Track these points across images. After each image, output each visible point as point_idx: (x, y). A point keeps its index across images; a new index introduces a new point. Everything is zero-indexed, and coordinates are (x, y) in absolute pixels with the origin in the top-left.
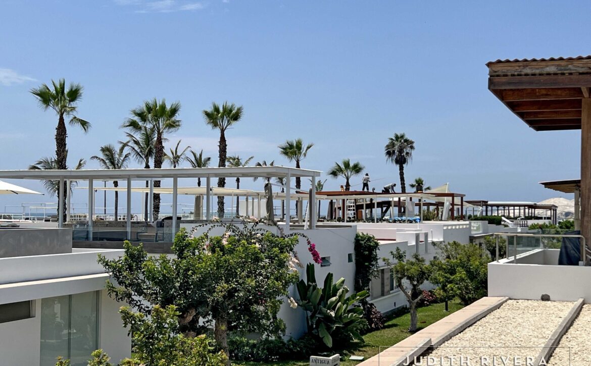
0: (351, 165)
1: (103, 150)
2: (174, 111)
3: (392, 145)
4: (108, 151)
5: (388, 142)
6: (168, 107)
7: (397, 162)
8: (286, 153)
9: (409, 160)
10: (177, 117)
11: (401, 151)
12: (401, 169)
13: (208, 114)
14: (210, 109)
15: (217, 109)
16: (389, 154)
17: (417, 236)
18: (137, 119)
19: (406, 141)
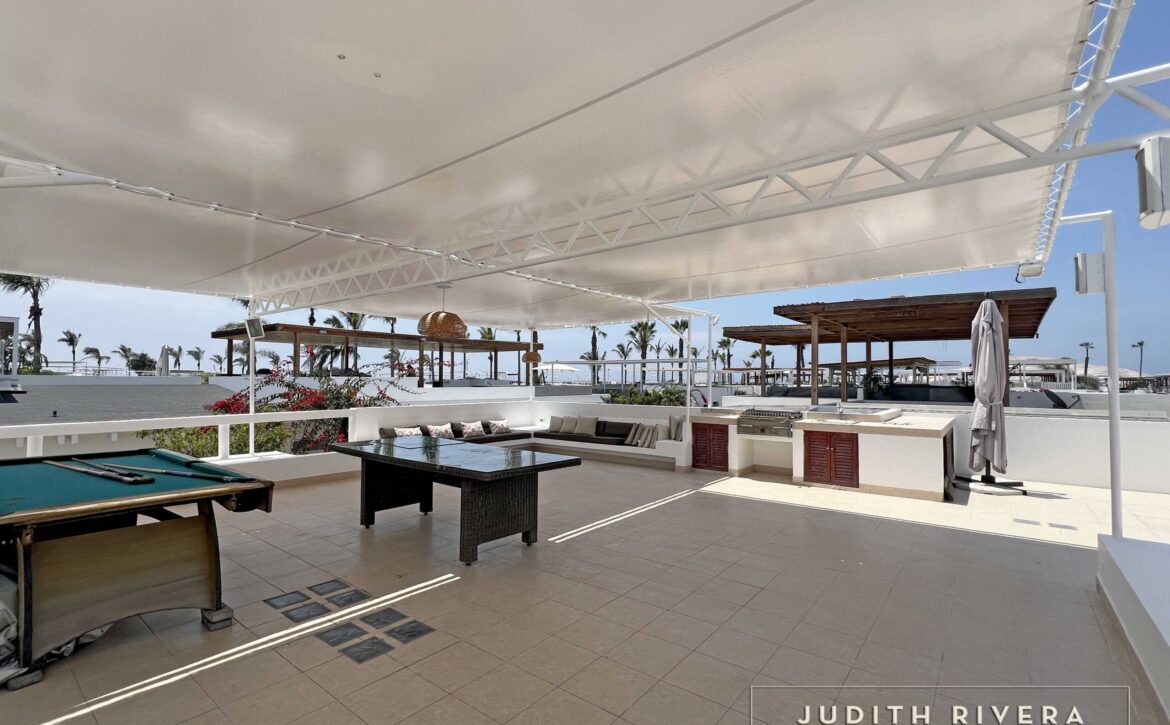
1: (618, 346)
2: (653, 325)
4: (621, 347)
10: (654, 329)
13: (673, 326)
14: (674, 323)
15: (677, 323)
18: (633, 330)
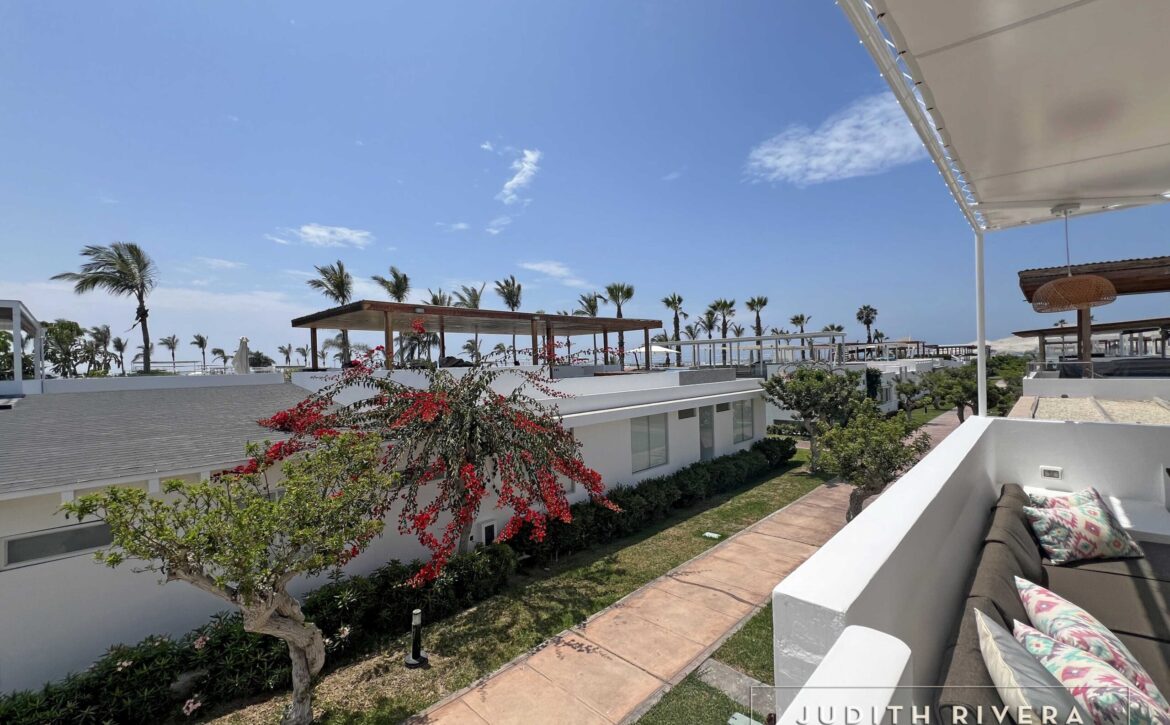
0: (836, 327)
2: (732, 304)
3: (861, 312)
5: (858, 311)
6: (728, 302)
7: (865, 323)
8: (794, 323)
9: (873, 321)
10: (733, 307)
11: (868, 316)
12: (868, 327)
13: (748, 304)
14: (750, 301)
15: (753, 300)
16: (860, 318)
17: (901, 369)
18: (710, 310)
19: (871, 309)
